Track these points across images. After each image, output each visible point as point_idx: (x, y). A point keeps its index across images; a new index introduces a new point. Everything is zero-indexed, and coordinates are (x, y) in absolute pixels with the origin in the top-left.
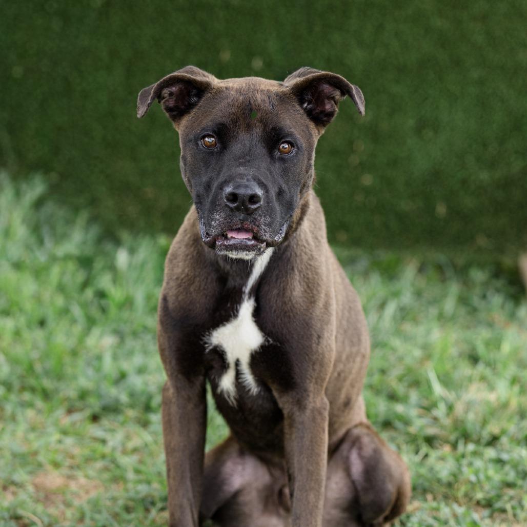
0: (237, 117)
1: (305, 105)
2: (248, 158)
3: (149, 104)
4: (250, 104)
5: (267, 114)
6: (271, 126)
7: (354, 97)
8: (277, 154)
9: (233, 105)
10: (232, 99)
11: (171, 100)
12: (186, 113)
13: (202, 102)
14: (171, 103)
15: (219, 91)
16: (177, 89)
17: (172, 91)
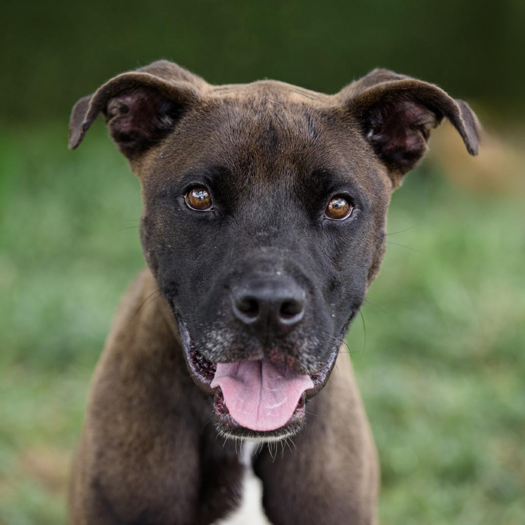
0: (249, 154)
1: (370, 134)
2: (274, 229)
3: (85, 125)
4: (272, 128)
5: (304, 147)
6: (312, 169)
7: (461, 124)
8: (325, 220)
9: (242, 131)
10: (238, 120)
11: (124, 120)
12: (151, 146)
13: (181, 125)
14: (125, 126)
15: (212, 107)
16: (134, 101)
17: (125, 103)
